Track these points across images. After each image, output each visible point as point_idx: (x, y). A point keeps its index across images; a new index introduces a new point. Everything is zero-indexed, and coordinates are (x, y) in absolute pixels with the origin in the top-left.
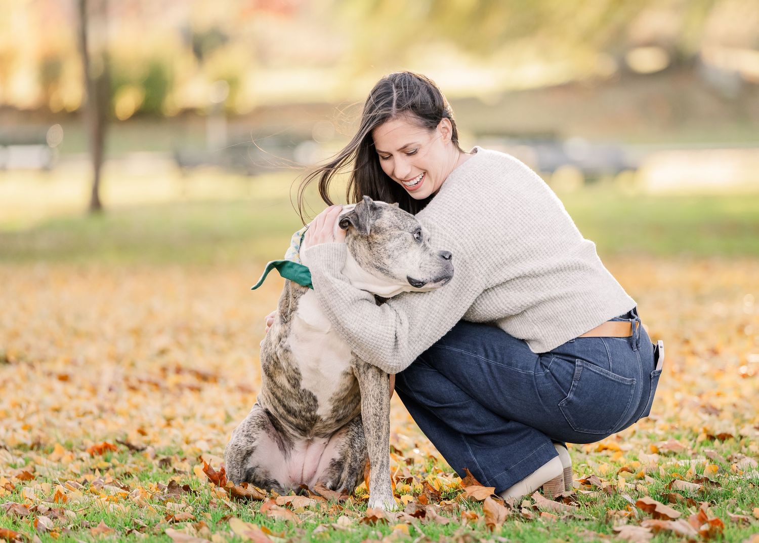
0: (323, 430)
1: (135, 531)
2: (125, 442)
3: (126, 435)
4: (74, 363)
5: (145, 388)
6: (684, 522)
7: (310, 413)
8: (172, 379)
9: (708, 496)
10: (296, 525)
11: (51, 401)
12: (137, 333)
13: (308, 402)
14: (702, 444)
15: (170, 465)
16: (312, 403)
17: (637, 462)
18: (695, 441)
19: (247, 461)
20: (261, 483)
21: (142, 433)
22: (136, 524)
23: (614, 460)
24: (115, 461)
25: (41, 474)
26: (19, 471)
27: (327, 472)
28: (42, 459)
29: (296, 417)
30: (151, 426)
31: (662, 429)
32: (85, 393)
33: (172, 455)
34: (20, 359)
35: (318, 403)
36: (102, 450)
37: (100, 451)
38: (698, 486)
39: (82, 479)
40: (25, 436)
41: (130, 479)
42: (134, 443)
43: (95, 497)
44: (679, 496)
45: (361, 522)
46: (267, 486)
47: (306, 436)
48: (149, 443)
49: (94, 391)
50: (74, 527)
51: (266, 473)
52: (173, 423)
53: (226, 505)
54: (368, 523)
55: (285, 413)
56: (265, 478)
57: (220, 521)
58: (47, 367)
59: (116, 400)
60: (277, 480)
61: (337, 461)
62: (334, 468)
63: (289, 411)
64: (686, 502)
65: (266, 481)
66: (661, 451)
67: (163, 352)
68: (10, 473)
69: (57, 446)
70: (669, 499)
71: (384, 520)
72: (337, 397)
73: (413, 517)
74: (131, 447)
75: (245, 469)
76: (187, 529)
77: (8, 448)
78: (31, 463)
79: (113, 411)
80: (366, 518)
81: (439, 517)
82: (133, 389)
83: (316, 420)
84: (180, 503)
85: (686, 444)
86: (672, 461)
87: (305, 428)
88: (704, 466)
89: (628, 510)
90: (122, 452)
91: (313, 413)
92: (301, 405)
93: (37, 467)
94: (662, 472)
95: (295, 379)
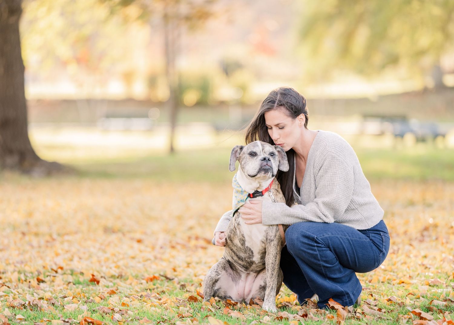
0: (256, 268)
1: (161, 322)
2: (164, 276)
3: (165, 271)
4: (145, 233)
5: (179, 247)
6: (435, 321)
7: (250, 259)
8: (193, 242)
9: (449, 308)
10: (243, 320)
11: (131, 253)
12: (180, 218)
13: (249, 254)
14: (451, 281)
15: (185, 287)
16: (251, 254)
17: (417, 290)
18: (448, 279)
19: (215, 285)
20: (223, 297)
21: (175, 270)
22: (163, 318)
23: (406, 288)
24: (158, 285)
25: (120, 291)
26: (109, 290)
27: (257, 292)
28: (122, 284)
29: (243, 261)
30: (179, 267)
31: (432, 273)
32: (149, 249)
33: (187, 282)
34: (119, 231)
35: (254, 254)
36: (152, 279)
37: (151, 280)
38: (445, 303)
39: (140, 295)
40: (115, 271)
41: (164, 294)
42: (169, 276)
43: (145, 304)
44: (435, 308)
45: (275, 319)
46: (226, 299)
47: (247, 271)
48: (176, 276)
49: (153, 248)
50: (132, 320)
51: (225, 292)
52: (191, 265)
53: (209, 309)
54: (278, 320)
55: (237, 259)
56: (224, 295)
57: (205, 317)
58: (132, 235)
59: (163, 253)
60: (231, 296)
61: (262, 286)
62: (261, 289)
63: (239, 258)
64: (438, 311)
65: (225, 296)
66: (431, 284)
67: (191, 228)
68: (105, 290)
69: (130, 277)
70: (430, 309)
71: (286, 318)
72: (261, 252)
73: (301, 317)
74: (167, 278)
75: (214, 290)
76: (187, 321)
77: (106, 277)
78: (116, 285)
79: (161, 259)
80: (277, 317)
81: (314, 317)
82: (173, 247)
83: (253, 263)
84: (186, 307)
85: (443, 281)
86: (434, 290)
87: (247, 267)
88: (450, 292)
89: (409, 315)
90: (162, 280)
91: (251, 259)
92: (246, 255)
93: (119, 287)
94: (429, 295)
95: (243, 240)
